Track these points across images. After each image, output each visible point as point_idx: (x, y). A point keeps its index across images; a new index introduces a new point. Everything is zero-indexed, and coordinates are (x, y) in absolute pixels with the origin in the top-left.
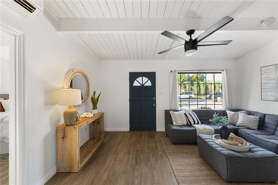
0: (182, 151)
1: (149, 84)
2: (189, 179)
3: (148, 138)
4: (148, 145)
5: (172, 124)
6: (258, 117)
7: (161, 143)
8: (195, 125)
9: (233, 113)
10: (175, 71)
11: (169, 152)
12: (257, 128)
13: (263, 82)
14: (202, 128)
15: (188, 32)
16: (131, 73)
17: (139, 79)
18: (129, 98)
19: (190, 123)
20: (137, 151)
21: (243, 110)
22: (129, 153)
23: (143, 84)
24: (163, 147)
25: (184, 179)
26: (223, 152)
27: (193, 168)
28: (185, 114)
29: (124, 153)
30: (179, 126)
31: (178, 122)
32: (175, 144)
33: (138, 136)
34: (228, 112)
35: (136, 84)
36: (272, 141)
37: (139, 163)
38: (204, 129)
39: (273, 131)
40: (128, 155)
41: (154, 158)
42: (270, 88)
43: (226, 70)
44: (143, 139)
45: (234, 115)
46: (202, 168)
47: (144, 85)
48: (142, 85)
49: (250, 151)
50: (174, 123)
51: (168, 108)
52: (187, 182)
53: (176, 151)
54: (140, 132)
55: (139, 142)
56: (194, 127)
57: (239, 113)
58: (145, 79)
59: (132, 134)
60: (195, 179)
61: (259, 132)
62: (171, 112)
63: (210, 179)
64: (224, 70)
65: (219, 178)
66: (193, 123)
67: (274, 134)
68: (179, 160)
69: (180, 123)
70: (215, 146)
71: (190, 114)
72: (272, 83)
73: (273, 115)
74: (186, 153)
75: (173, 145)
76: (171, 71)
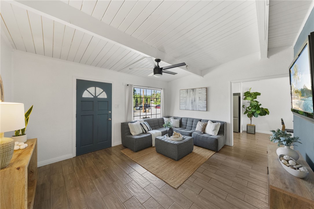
0: (145, 154)
1: (104, 96)
2: (160, 169)
3: (107, 155)
4: (112, 161)
5: (131, 134)
6: (179, 120)
7: (124, 156)
8: (149, 132)
9: (168, 119)
10: (131, 85)
11: (136, 159)
12: (179, 126)
13: (181, 99)
14: (155, 133)
15: (157, 60)
16: (78, 81)
17: (92, 89)
18: (76, 113)
19: (145, 131)
20: (105, 171)
21: (172, 117)
22: (96, 177)
23: (97, 95)
24: (128, 158)
25: (157, 171)
26: (175, 143)
27: (158, 162)
28: (141, 124)
29: (89, 180)
30: (137, 135)
31: (137, 132)
32: (136, 152)
33: (94, 158)
34: (165, 119)
35: (86, 95)
36: (187, 131)
37: (115, 180)
38: (156, 133)
39: (185, 126)
40: (97, 180)
41: (126, 169)
42: (184, 103)
43: (164, 89)
44: (103, 158)
45: (168, 120)
46: (163, 159)
47: (98, 97)
48: (95, 97)
49: (183, 139)
50: (133, 134)
51: (123, 121)
52: (160, 171)
53: (141, 156)
54: (93, 153)
55: (100, 163)
56: (149, 133)
57: (171, 119)
58: (99, 90)
59: (83, 158)
60: (163, 168)
61: (180, 129)
62: (129, 124)
63: (170, 163)
64: (162, 89)
65: (173, 160)
66: (147, 130)
67: (186, 128)
68: (147, 161)
69: (138, 133)
70: (169, 141)
71: (144, 123)
72: (185, 100)
73: (185, 118)
74: (148, 154)
75: (135, 153)
76: (128, 85)
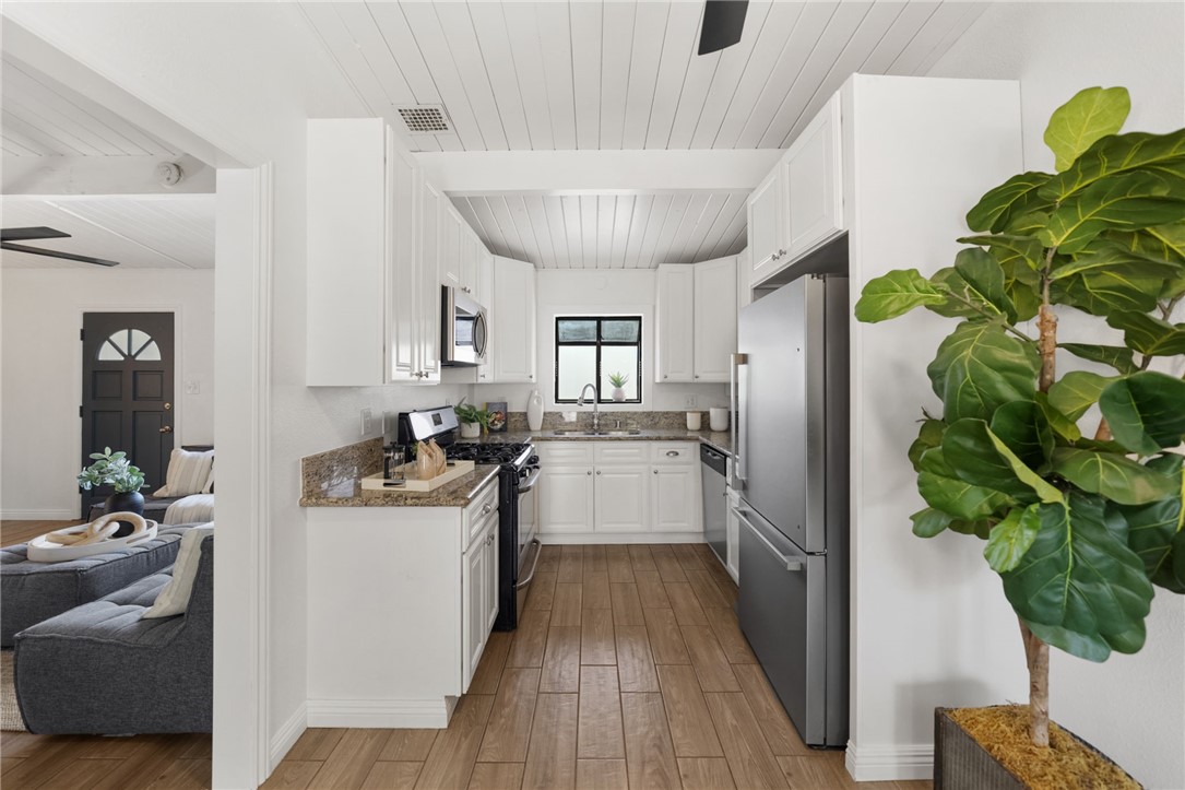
1: (153, 354)
16: (88, 317)
17: (120, 337)
23: (133, 353)
35: (107, 353)
47: (138, 358)
48: (130, 358)
58: (140, 337)
